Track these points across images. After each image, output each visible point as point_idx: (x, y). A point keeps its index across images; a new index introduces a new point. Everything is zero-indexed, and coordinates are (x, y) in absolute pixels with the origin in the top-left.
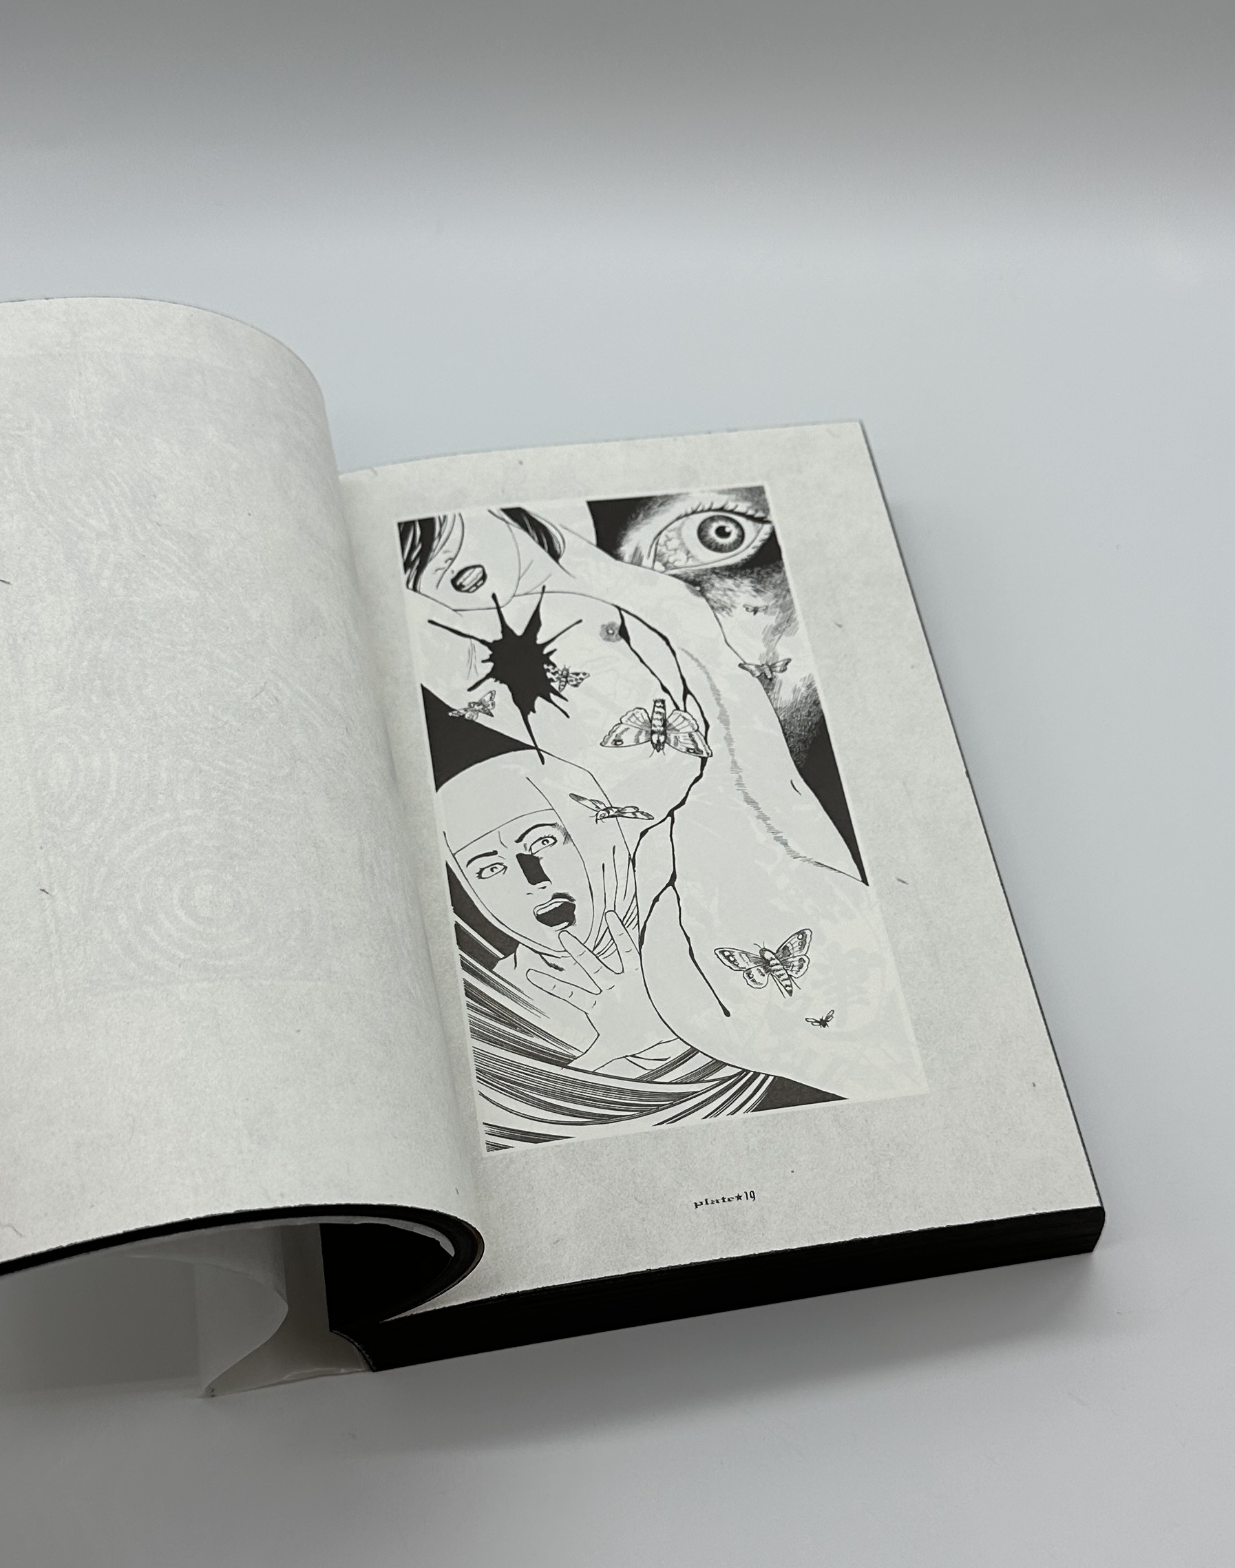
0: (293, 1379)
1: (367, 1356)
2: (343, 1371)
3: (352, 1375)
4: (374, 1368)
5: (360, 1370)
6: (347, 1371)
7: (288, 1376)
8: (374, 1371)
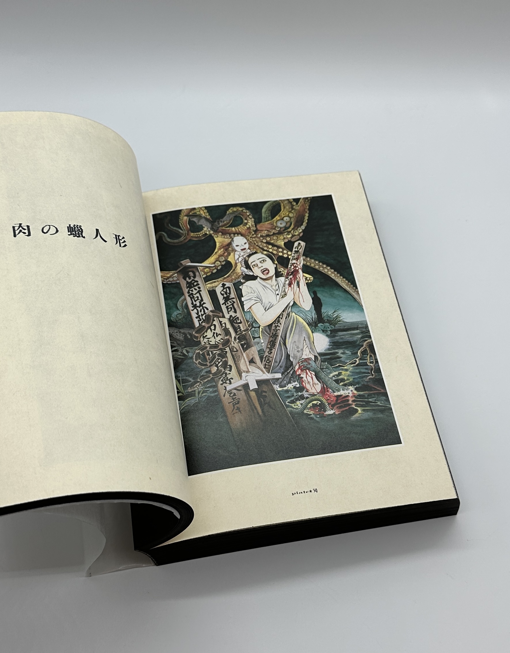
0: (124, 569)
1: (154, 560)
2: (144, 565)
3: (149, 567)
4: (157, 564)
5: (151, 565)
6: (146, 566)
7: (121, 567)
8: (157, 566)
